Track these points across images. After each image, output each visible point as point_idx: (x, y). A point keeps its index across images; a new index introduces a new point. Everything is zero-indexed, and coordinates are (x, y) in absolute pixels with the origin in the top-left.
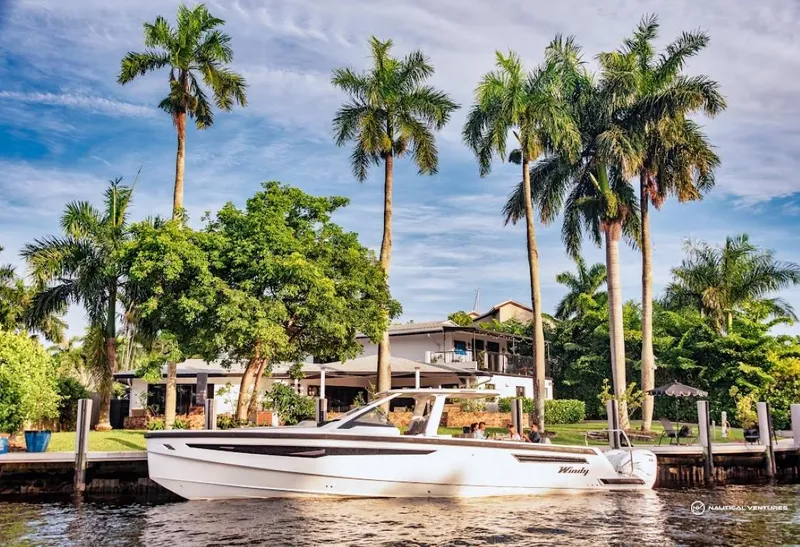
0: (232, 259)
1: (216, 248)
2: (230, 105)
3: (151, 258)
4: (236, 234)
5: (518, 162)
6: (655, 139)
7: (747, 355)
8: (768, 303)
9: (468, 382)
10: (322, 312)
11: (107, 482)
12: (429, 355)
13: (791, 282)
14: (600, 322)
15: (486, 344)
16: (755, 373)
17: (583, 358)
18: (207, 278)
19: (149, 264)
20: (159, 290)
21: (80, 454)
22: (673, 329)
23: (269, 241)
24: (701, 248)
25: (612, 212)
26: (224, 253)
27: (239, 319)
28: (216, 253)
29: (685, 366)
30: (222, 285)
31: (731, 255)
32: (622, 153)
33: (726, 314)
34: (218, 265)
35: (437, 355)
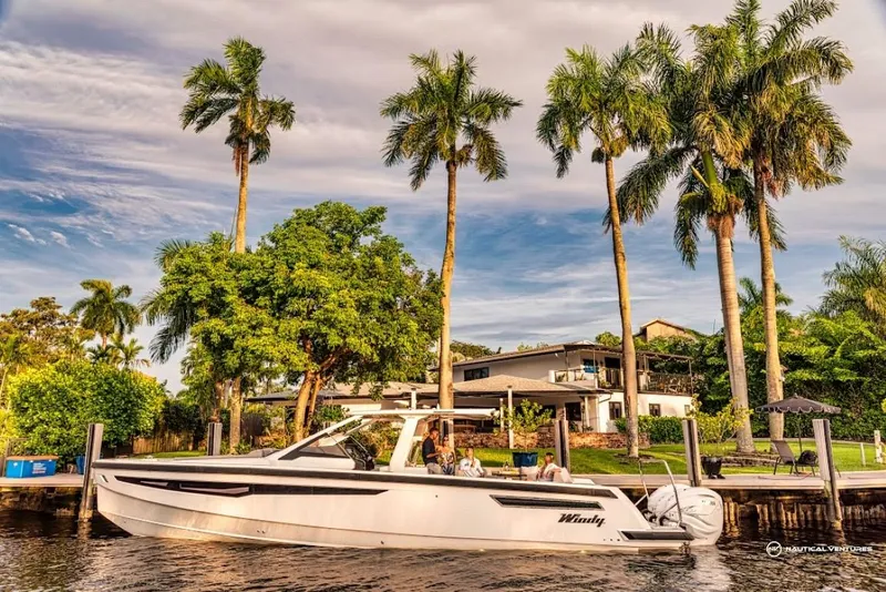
5: (600, 161)
9: (587, 400)
12: (552, 375)
17: (726, 372)
22: (830, 339)
24: (861, 248)
25: (720, 206)
29: (843, 379)
32: (714, 131)
34: (244, 284)
35: (561, 374)
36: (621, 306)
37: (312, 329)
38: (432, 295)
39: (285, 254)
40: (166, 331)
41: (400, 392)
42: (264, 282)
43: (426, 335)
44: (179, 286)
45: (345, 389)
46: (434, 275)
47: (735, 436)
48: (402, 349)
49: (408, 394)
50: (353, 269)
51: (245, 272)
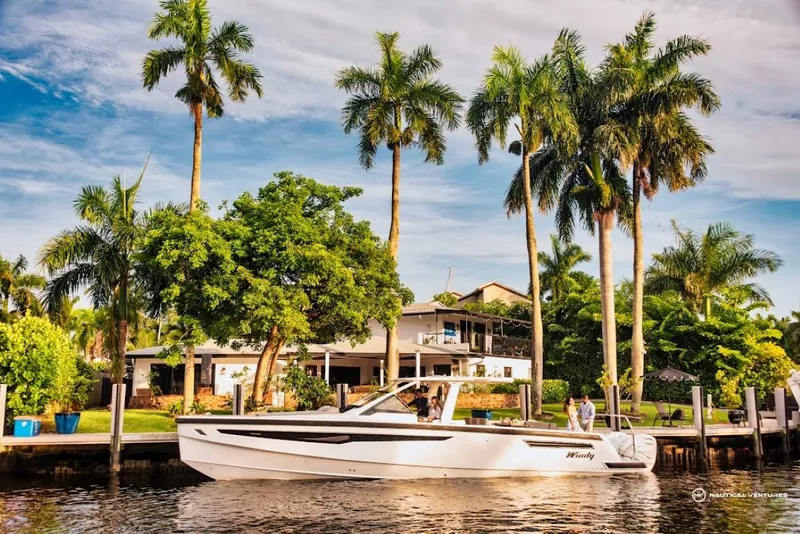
0: (254, 249)
1: (238, 238)
2: (244, 96)
3: (176, 247)
4: (257, 224)
5: (518, 154)
6: (649, 133)
7: (726, 337)
8: (747, 288)
9: (460, 362)
10: (343, 301)
11: (139, 463)
12: (421, 337)
13: (767, 269)
14: (583, 305)
15: (473, 325)
16: (733, 356)
17: (566, 339)
18: (229, 266)
19: (175, 253)
20: (181, 277)
21: (115, 436)
22: (656, 314)
23: (290, 232)
24: (685, 233)
25: (606, 202)
26: (247, 242)
27: (263, 307)
28: (238, 242)
29: (666, 349)
30: (245, 273)
31: (711, 241)
32: (619, 148)
33: (705, 299)
35: (429, 336)
47: (630, 398)
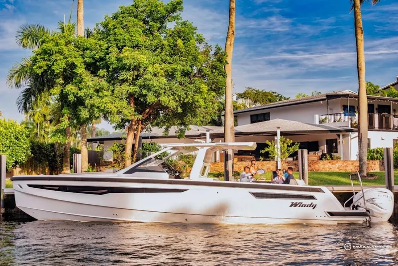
12: (317, 118)
34: (88, 60)
35: (324, 117)
36: (358, 68)
37: (136, 92)
38: (218, 64)
39: (115, 40)
40: (28, 90)
41: (198, 133)
42: (102, 59)
43: (213, 93)
44: (45, 63)
45: (157, 131)
46: (219, 49)
48: (196, 103)
49: (205, 134)
50: (162, 48)
51: (88, 52)
